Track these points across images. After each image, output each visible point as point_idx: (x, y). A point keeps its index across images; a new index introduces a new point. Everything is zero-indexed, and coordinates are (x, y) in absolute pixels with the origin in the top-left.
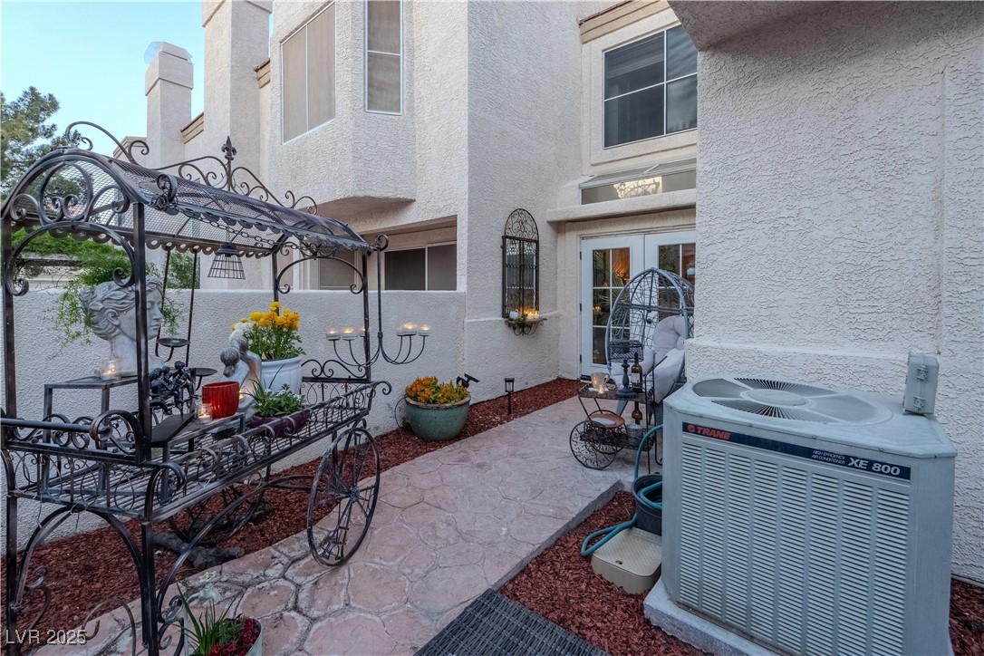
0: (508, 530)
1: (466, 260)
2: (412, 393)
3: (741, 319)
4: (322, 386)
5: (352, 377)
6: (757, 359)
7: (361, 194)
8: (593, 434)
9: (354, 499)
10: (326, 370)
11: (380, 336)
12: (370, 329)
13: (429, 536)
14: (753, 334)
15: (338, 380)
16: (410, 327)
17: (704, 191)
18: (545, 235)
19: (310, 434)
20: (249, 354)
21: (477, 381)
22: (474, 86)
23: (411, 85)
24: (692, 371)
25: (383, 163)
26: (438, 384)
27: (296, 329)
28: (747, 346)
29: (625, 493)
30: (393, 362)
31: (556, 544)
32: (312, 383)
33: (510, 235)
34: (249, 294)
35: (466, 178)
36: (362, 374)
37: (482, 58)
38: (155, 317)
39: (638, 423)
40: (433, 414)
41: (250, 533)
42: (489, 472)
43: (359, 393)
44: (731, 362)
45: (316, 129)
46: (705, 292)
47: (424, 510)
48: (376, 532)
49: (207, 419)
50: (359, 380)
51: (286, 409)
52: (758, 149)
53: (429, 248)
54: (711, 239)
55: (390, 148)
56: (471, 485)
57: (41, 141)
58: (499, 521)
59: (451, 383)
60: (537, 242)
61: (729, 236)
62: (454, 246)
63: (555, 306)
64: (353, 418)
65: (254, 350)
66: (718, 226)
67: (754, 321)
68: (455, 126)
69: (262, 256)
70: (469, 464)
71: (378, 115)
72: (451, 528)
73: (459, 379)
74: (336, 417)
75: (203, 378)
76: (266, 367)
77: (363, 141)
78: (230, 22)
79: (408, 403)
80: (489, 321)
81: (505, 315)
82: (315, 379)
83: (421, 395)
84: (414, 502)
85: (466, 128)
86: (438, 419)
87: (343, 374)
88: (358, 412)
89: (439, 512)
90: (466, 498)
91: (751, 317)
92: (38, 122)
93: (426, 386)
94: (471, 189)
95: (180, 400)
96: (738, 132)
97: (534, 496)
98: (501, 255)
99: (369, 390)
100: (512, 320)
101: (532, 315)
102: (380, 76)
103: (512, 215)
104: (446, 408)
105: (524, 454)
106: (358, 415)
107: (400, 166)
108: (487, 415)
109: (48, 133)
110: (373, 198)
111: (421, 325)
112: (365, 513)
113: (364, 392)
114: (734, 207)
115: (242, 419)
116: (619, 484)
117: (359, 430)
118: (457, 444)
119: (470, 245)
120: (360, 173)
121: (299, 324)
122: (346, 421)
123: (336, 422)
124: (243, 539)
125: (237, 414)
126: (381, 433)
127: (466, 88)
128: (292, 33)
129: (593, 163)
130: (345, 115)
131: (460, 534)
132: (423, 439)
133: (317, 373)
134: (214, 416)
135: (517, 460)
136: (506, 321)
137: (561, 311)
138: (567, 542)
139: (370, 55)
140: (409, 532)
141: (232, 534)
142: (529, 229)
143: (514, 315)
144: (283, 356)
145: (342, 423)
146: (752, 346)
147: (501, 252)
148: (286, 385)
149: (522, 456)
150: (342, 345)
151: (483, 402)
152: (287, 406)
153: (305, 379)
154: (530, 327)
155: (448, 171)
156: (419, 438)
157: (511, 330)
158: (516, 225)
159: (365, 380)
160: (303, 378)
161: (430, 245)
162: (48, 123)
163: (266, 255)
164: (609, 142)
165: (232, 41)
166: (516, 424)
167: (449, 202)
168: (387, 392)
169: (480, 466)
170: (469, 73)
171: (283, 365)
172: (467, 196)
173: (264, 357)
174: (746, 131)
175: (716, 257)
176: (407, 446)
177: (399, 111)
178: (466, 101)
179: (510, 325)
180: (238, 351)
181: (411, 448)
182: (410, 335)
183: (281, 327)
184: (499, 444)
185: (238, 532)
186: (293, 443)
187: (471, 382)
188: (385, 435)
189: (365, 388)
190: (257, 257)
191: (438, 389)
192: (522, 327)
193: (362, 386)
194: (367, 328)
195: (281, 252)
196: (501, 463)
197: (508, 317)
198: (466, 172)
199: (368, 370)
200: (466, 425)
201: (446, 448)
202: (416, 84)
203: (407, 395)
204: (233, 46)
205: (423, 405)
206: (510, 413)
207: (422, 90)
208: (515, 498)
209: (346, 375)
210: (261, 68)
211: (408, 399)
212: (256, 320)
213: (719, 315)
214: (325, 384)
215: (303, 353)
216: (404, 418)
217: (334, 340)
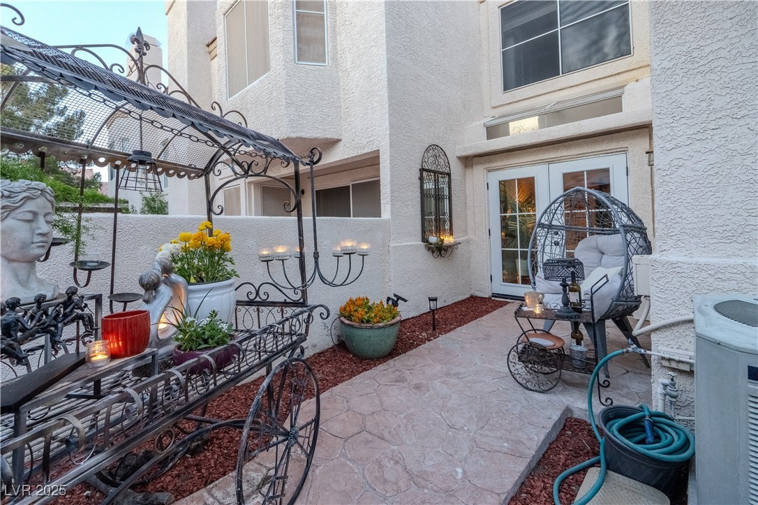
0: (464, 472)
1: (389, 189)
2: (347, 313)
3: (720, 230)
4: (258, 310)
5: (288, 300)
6: (748, 275)
7: (294, 135)
8: (532, 355)
9: (293, 442)
10: (261, 293)
11: (316, 256)
12: (305, 249)
13: (376, 478)
14: (739, 246)
15: (274, 304)
16: (349, 244)
17: (664, 90)
18: (456, 169)
19: (239, 369)
20: (174, 277)
21: (406, 301)
22: (391, 33)
23: (334, 38)
24: (658, 290)
25: (313, 108)
26: (370, 304)
27: (228, 250)
28: (732, 261)
29: (576, 420)
30: (331, 284)
31: (520, 491)
32: (247, 307)
33: (426, 168)
34: (188, 219)
35: (387, 116)
36: (298, 297)
37: (397, 9)
38: (40, 231)
39: (579, 343)
40: (367, 333)
41: (186, 468)
42: (427, 395)
43: (295, 320)
44: (711, 280)
45: (254, 83)
46: (668, 202)
47: (367, 442)
48: (317, 472)
49: (102, 361)
50: (295, 304)
51: (210, 341)
52: (735, 34)
53: (352, 185)
54: (674, 142)
55: (318, 95)
56: (412, 410)
57: (57, 119)
58: (450, 458)
59: (381, 302)
60: (449, 175)
61: (699, 136)
62: (379, 181)
63: (465, 232)
64: (289, 346)
65: (181, 272)
66: (684, 127)
67: (739, 231)
68: (375, 70)
69: (194, 177)
70: (405, 384)
71: (307, 66)
72: (399, 468)
73: (389, 299)
74: (270, 345)
75: (128, 304)
76: (194, 291)
77: (294, 88)
78: (186, 8)
79: (342, 322)
80: (411, 246)
81: (424, 240)
82: (250, 303)
83: (353, 314)
84: (356, 431)
85: (385, 71)
86: (372, 339)
87: (279, 298)
88: (295, 338)
89: (384, 444)
90: (410, 427)
91: (735, 227)
92: (54, 104)
93: (359, 306)
94: (392, 126)
95: (57, 339)
96: (705, 19)
97: (481, 424)
98: (419, 186)
99: (305, 315)
100: (431, 244)
101: (448, 240)
102: (309, 32)
103: (427, 150)
104: (380, 328)
105: (458, 374)
106: (295, 342)
107: (327, 110)
108: (414, 331)
109: (62, 113)
110: (305, 139)
111: (359, 243)
112: (306, 452)
113: (300, 317)
114: (704, 104)
115: (153, 356)
116: (568, 410)
117: (296, 360)
118: (391, 362)
119: (392, 176)
120: (292, 117)
121: (231, 244)
122: (282, 350)
123: (272, 352)
124: (178, 476)
125: (147, 350)
126: (318, 351)
127: (384, 35)
128: (233, 5)
129: (493, 106)
130: (278, 67)
131: (411, 477)
132: (358, 357)
133: (252, 297)
134: (113, 356)
135: (453, 380)
136: (426, 246)
137: (471, 236)
138: (532, 487)
139: (298, 14)
140: (353, 472)
141: (167, 469)
142: (443, 163)
143: (433, 239)
144: (214, 279)
145: (278, 353)
146: (740, 261)
147: (419, 183)
148: (214, 312)
149: (457, 375)
150: (276, 265)
151: (409, 319)
152: (212, 337)
153: (239, 303)
154: (446, 250)
155: (370, 111)
156: (354, 356)
157: (430, 253)
158: (431, 159)
159: (301, 303)
160: (237, 302)
161: (354, 183)
162: (61, 105)
163: (199, 177)
164: (507, 87)
165: (188, 22)
166: (442, 340)
167: (372, 138)
168: (325, 317)
169: (418, 387)
170: (386, 21)
171: (211, 290)
172: (388, 132)
173: (193, 280)
174: (717, 17)
175: (682, 162)
176: (343, 364)
177: (325, 62)
178: (385, 46)
179: (429, 249)
180: (159, 274)
181: (346, 366)
182: (350, 254)
183: (211, 248)
184: (432, 362)
185: (174, 466)
186: (218, 383)
187: (400, 301)
188: (322, 353)
189: (302, 313)
190: (190, 178)
191: (370, 308)
192: (440, 250)
193: (298, 310)
194: (301, 248)
195: (214, 173)
196: (437, 383)
197: (427, 241)
198: (387, 110)
199: (304, 293)
200: (397, 343)
201: (381, 367)
202: (338, 37)
203: (342, 315)
204: (189, 26)
205: (357, 324)
206: (434, 329)
207: (344, 43)
208: (462, 428)
209: (281, 298)
210: (211, 43)
211: (342, 319)
212: (186, 241)
213: (689, 226)
214: (261, 308)
215: (237, 276)
216: (338, 336)
217: (267, 261)
